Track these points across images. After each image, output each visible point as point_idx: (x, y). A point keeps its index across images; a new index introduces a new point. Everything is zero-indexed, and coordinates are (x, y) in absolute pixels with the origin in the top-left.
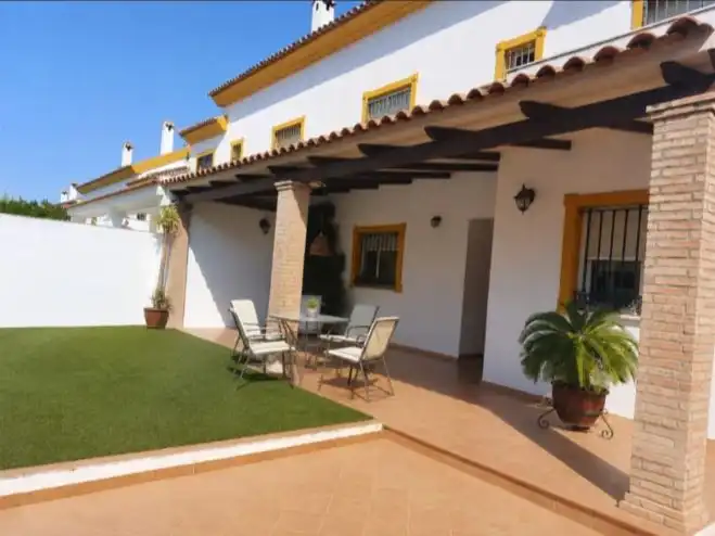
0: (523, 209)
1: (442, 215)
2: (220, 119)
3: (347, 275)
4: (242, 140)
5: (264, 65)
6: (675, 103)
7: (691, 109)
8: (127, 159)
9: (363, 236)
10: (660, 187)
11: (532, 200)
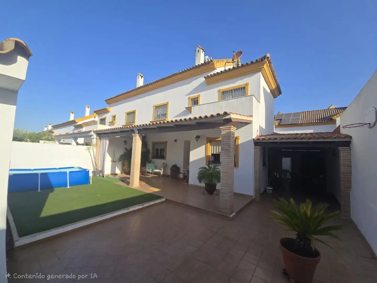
0: (197, 141)
1: (177, 140)
2: (108, 108)
3: (150, 156)
4: (116, 115)
5: (123, 94)
6: (225, 127)
7: (228, 129)
8: (72, 118)
9: (154, 144)
10: (223, 144)
11: (199, 138)
